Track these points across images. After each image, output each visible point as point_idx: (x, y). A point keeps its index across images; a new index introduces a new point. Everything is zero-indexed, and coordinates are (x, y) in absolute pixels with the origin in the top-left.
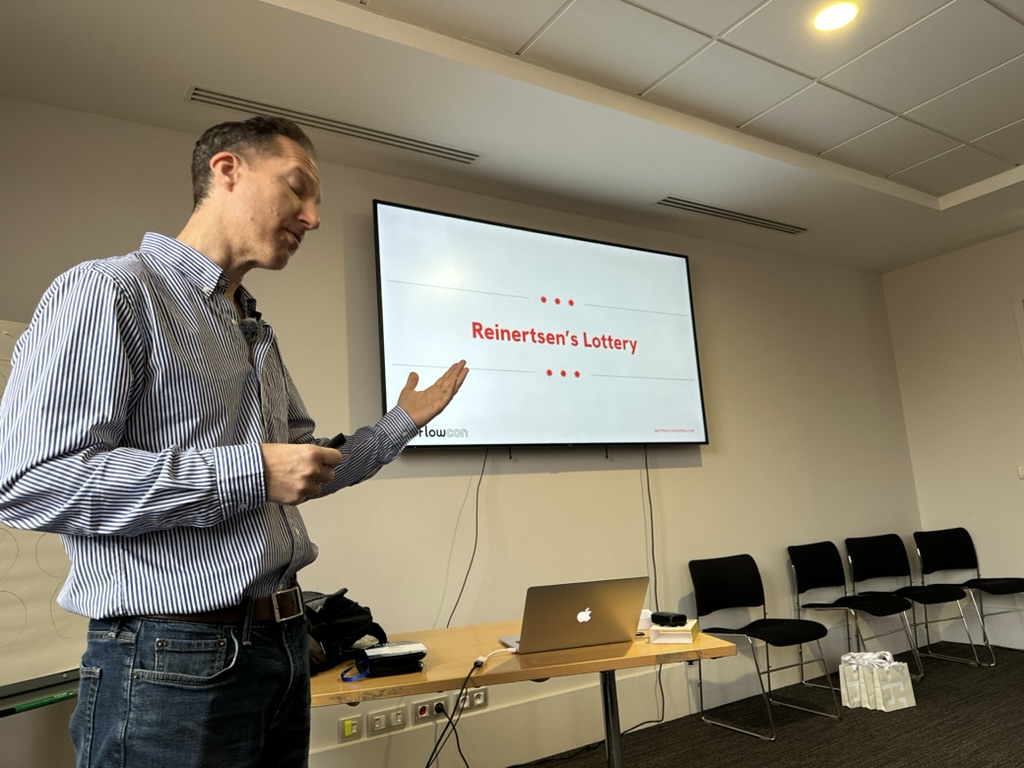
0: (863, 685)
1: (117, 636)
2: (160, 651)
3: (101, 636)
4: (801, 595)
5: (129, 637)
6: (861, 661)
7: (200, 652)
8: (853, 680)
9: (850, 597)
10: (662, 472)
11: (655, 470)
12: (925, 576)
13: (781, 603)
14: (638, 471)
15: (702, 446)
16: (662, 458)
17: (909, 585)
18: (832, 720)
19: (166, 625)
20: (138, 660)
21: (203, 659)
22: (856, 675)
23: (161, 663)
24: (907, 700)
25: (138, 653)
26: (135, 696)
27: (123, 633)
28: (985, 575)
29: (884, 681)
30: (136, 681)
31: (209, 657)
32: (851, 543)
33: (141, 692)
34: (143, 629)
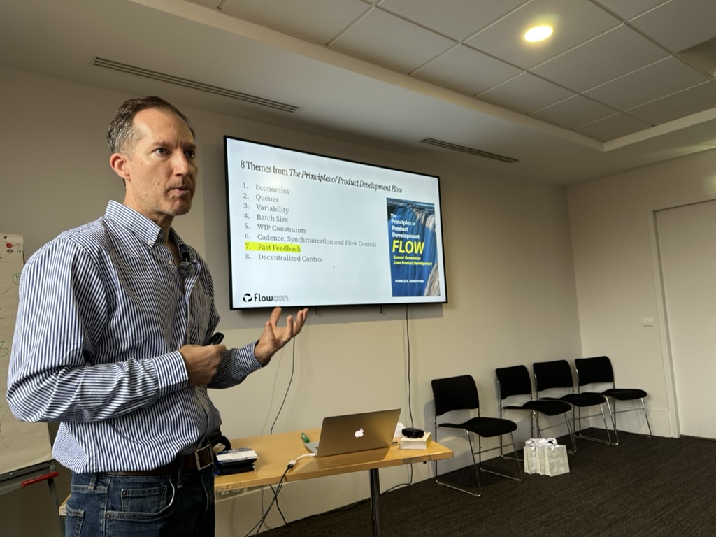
0: (538, 460)
1: (94, 489)
2: (125, 498)
3: (83, 489)
4: (503, 401)
5: (102, 489)
6: (537, 445)
7: (151, 496)
8: (532, 456)
9: (534, 402)
10: (417, 321)
11: (412, 320)
12: (581, 387)
13: (490, 407)
14: (401, 321)
15: (443, 304)
16: (417, 312)
17: (571, 393)
18: (518, 482)
19: (127, 480)
20: (109, 504)
21: (152, 501)
22: (534, 453)
23: (125, 506)
24: (564, 469)
25: (110, 500)
26: (108, 529)
27: (99, 487)
28: (617, 387)
29: (551, 457)
30: (109, 519)
31: (156, 498)
32: (536, 366)
33: (113, 526)
34: (112, 483)
